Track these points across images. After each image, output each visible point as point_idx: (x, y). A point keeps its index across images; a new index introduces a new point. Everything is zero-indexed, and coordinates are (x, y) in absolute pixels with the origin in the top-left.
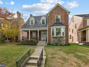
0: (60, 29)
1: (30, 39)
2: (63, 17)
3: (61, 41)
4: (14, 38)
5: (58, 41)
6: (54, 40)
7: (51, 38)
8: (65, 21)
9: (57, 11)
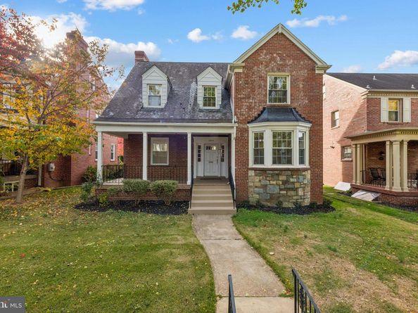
0: (290, 134)
2: (301, 86)
3: (296, 190)
4: (53, 166)
5: (283, 187)
6: (266, 185)
7: (249, 174)
8: (307, 102)
9: (275, 55)
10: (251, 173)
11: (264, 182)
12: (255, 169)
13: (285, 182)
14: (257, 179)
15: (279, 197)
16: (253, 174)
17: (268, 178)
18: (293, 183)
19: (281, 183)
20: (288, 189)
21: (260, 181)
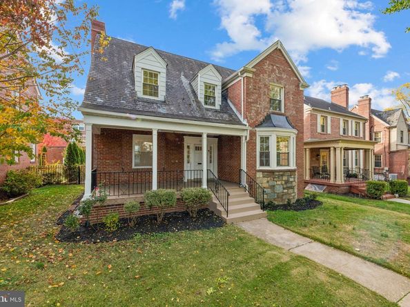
1: (155, 187)
2: (291, 99)
5: (285, 187)
6: (274, 186)
7: (257, 176)
8: (294, 112)
9: (275, 67)
10: (259, 175)
11: (271, 183)
12: (263, 171)
13: (287, 182)
14: (265, 180)
15: (283, 195)
16: (261, 176)
17: (275, 179)
18: (292, 182)
19: (284, 182)
20: (288, 188)
21: (268, 182)
